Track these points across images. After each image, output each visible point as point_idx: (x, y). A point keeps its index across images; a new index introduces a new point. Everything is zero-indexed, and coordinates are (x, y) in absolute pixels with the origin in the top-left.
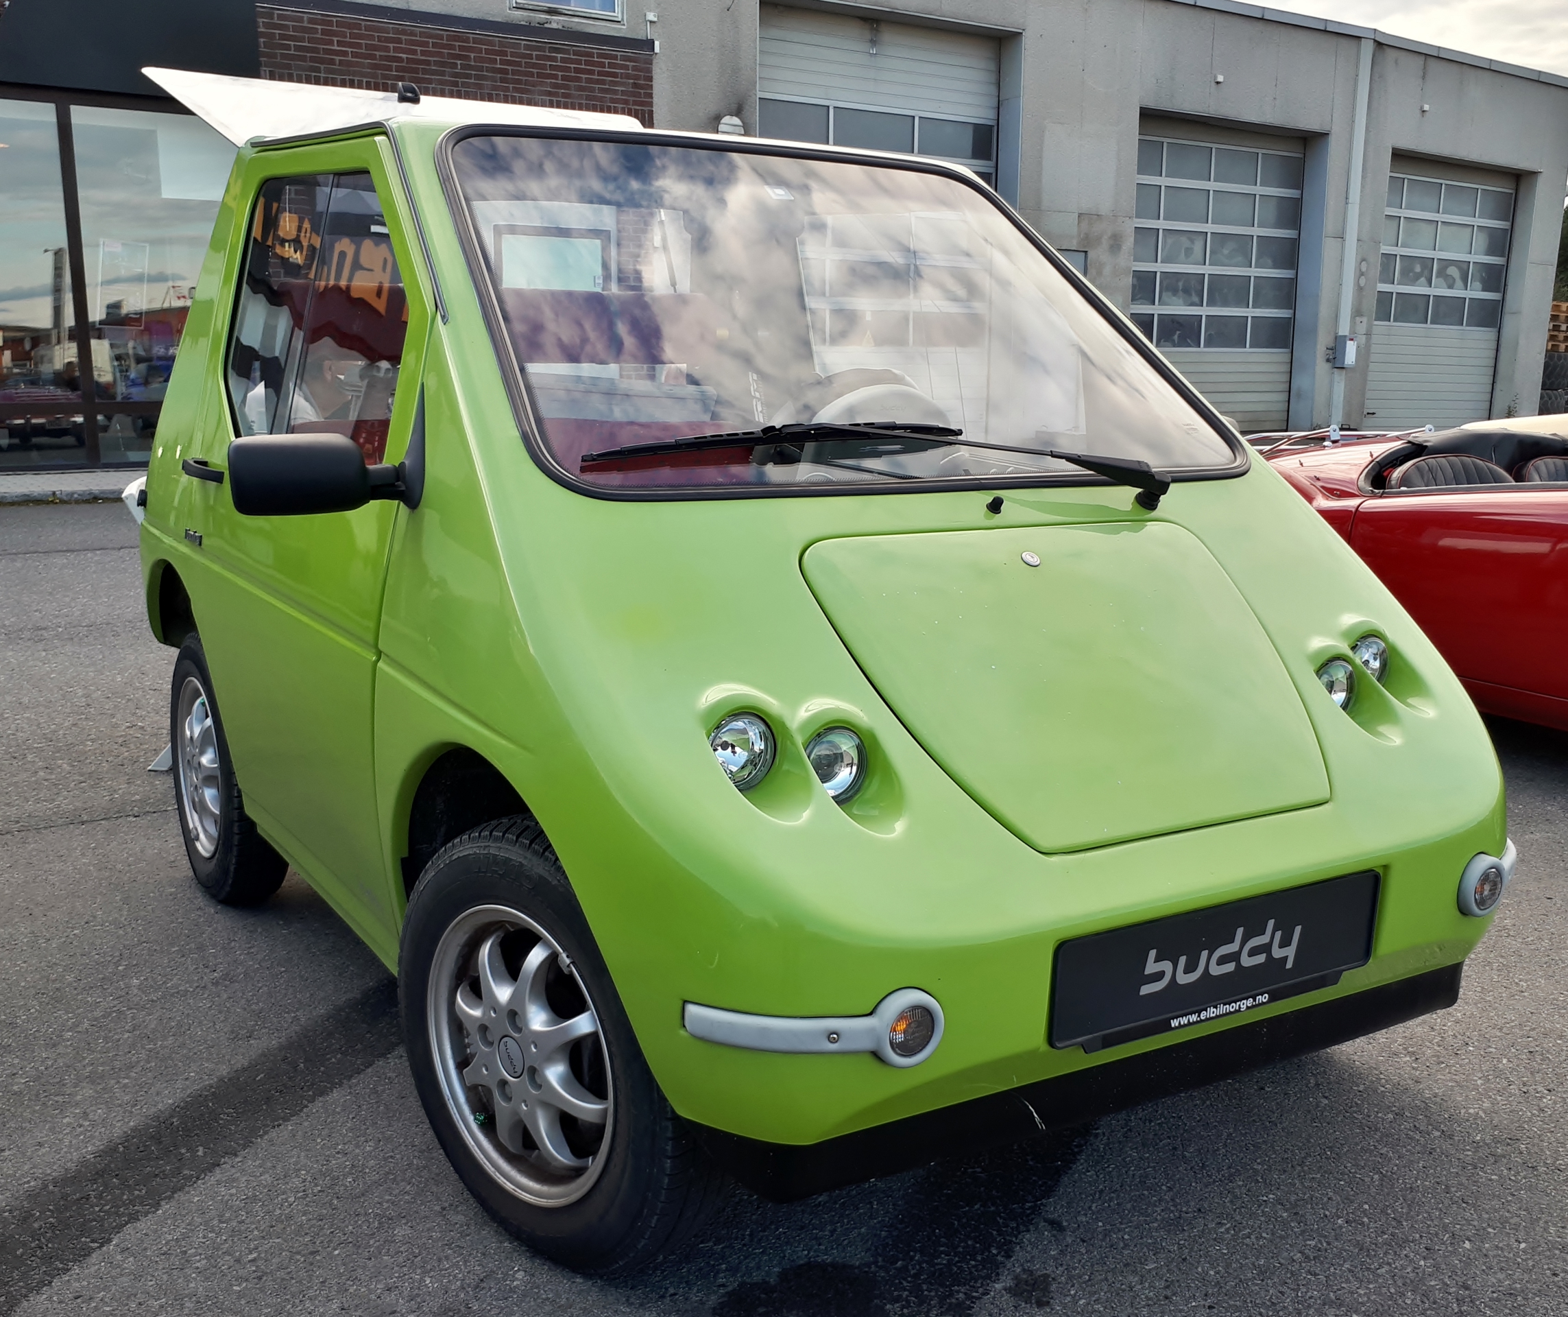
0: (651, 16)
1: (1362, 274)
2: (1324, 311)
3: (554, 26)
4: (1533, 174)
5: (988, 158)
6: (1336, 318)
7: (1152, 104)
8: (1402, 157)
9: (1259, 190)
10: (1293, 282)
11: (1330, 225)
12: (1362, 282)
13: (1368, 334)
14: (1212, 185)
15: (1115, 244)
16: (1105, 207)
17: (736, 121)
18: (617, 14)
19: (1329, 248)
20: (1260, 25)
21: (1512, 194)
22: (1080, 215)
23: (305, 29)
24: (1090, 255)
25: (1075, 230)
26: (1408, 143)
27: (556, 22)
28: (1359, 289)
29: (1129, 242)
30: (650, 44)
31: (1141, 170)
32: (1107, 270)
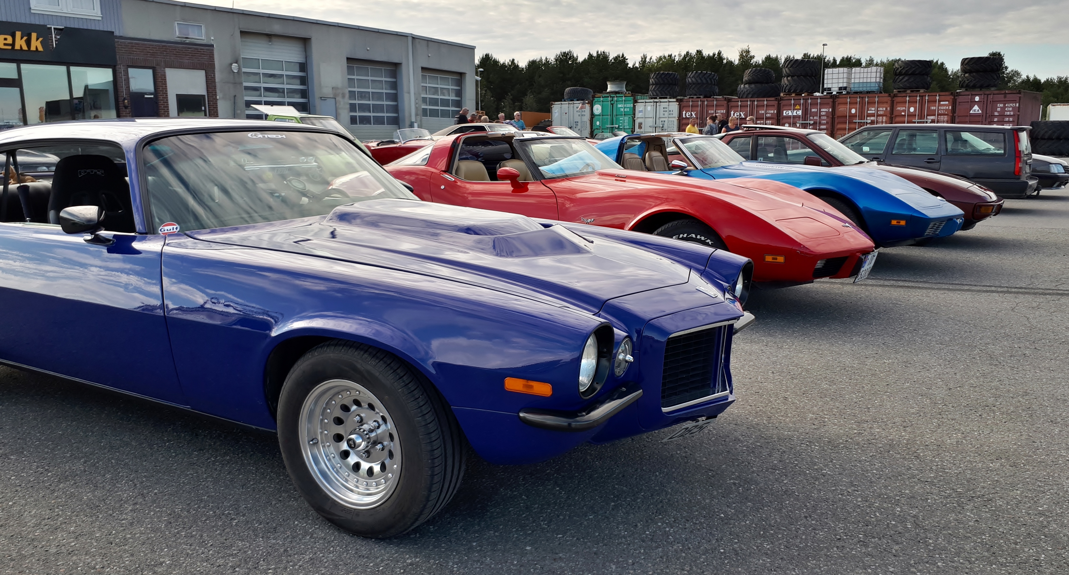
0: (212, 38)
1: (417, 104)
2: (407, 114)
3: (188, 42)
4: (464, 74)
5: (304, 72)
6: (410, 116)
7: (349, 57)
8: (423, 69)
9: (384, 79)
10: (397, 106)
11: (405, 89)
12: (417, 105)
13: (421, 121)
14: (370, 78)
15: (343, 96)
16: (340, 85)
17: (236, 65)
18: (203, 38)
19: (406, 96)
20: (378, 33)
21: (459, 79)
22: (332, 88)
23: (126, 46)
24: (337, 99)
25: (331, 92)
26: (425, 66)
27: (188, 41)
28: (416, 108)
29: (347, 95)
30: (212, 46)
31: (349, 74)
32: (342, 103)
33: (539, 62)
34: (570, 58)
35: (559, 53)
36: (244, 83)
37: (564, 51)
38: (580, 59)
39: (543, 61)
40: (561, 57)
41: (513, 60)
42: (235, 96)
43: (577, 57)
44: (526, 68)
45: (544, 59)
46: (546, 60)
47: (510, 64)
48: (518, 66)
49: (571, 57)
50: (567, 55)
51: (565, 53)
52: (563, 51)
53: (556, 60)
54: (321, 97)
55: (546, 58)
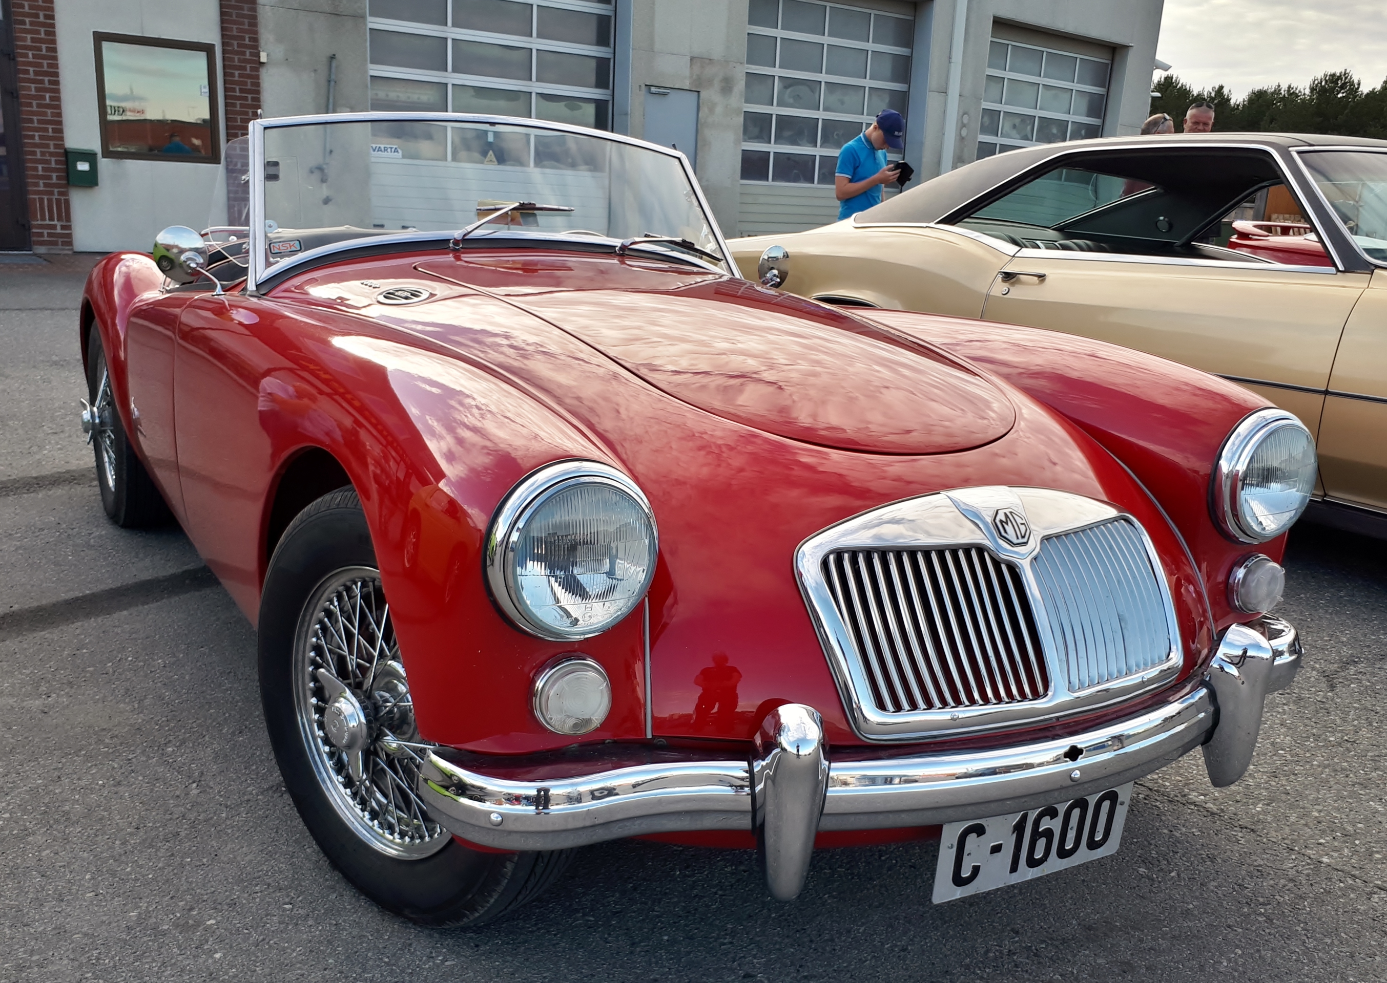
1: (964, 125)
2: (927, 157)
4: (1126, 47)
6: (939, 163)
8: (1001, 25)
9: (871, 46)
11: (933, 80)
12: (964, 132)
14: (826, 40)
15: (727, 87)
16: (717, 52)
19: (932, 101)
21: (1107, 64)
22: (692, 59)
24: (702, 94)
25: (687, 72)
26: (1007, 13)
28: (961, 140)
29: (740, 85)
31: (752, 22)
32: (719, 110)
33: (1273, 93)
34: (1342, 87)
35: (1320, 75)
36: (369, 19)
37: (1333, 72)
38: (1365, 89)
39: (1282, 91)
40: (1323, 83)
41: (1221, 87)
42: (333, 57)
43: (1359, 84)
44: (1244, 105)
45: (1284, 87)
46: (1289, 91)
47: (1213, 95)
48: (1229, 100)
49: (1345, 83)
50: (1338, 79)
51: (1333, 75)
52: (1331, 71)
53: (1312, 90)
54: (648, 86)
55: (1289, 87)
